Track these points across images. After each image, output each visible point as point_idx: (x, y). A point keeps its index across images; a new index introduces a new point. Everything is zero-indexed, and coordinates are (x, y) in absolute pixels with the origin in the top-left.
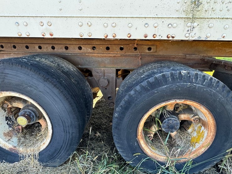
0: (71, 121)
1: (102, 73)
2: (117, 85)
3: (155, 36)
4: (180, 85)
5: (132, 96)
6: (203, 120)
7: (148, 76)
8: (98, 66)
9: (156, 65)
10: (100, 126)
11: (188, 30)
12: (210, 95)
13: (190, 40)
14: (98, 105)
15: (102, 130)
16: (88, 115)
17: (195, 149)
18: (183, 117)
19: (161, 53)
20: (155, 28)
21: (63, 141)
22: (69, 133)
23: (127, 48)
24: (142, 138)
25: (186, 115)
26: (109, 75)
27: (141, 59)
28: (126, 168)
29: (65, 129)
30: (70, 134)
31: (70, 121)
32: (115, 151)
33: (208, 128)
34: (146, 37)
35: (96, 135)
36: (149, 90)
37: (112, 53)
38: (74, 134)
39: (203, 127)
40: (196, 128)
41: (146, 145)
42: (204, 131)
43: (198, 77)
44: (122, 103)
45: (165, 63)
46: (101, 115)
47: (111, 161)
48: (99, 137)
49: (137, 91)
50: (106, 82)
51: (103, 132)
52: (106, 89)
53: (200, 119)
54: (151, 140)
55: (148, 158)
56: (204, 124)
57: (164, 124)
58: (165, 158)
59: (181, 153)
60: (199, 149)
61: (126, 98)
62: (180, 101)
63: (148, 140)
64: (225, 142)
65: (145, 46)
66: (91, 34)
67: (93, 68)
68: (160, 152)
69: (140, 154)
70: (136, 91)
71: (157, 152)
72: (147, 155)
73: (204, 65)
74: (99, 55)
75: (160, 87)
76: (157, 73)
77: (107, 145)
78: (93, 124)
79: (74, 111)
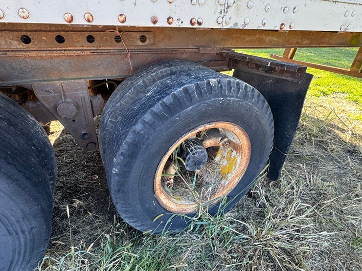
0: (21, 209)
1: (60, 92)
2: (94, 110)
3: (171, 20)
4: (210, 102)
5: (138, 133)
6: (234, 143)
7: (159, 92)
8: (46, 79)
9: (163, 70)
10: (76, 186)
11: (221, 11)
12: (246, 110)
13: (223, 29)
14: (59, 149)
15: (83, 192)
16: (51, 180)
17: (228, 182)
18: (209, 143)
19: (162, 46)
20: (169, 4)
21: (11, 252)
22: (23, 232)
23: (102, 38)
24: (162, 192)
25: (212, 139)
26: (75, 94)
27: (130, 57)
28: (143, 240)
29: (11, 229)
30: (27, 233)
31: (19, 211)
32: (117, 221)
33: (242, 153)
34: (155, 22)
35: (74, 205)
36: (167, 118)
37: (71, 48)
38: (34, 231)
39: (234, 151)
40: (225, 154)
41: (169, 199)
42: (236, 157)
43: (231, 87)
44: (124, 148)
45: (175, 66)
46: (72, 167)
47: (115, 239)
48: (81, 207)
49: (147, 123)
50: (72, 108)
51: (84, 196)
52: (74, 121)
53: (229, 142)
54: (171, 187)
55: (174, 215)
56: (236, 147)
57: (188, 161)
58: (194, 206)
59: (214, 192)
60: (232, 181)
61: (129, 138)
62: (210, 126)
63: (167, 190)
64: (259, 163)
65: (135, 34)
66: (27, 13)
67: (35, 84)
68: (188, 201)
69: (162, 215)
70: (144, 123)
71: (183, 202)
72: (171, 212)
73: (221, 62)
74: (43, 54)
75: (183, 109)
76: (174, 86)
77: (100, 215)
78: (62, 187)
79: (23, 189)
